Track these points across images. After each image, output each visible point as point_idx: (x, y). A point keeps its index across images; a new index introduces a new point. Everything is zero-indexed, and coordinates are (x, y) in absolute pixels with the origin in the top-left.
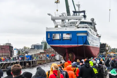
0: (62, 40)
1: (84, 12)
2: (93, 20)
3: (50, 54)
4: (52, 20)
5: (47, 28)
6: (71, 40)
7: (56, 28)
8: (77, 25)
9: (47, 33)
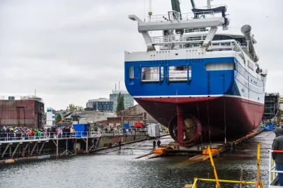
0: (165, 84)
1: (222, 10)
2: (247, 30)
3: (133, 123)
4: (140, 31)
5: (127, 54)
6: (189, 82)
7: (151, 53)
8: (206, 42)
9: (128, 65)
